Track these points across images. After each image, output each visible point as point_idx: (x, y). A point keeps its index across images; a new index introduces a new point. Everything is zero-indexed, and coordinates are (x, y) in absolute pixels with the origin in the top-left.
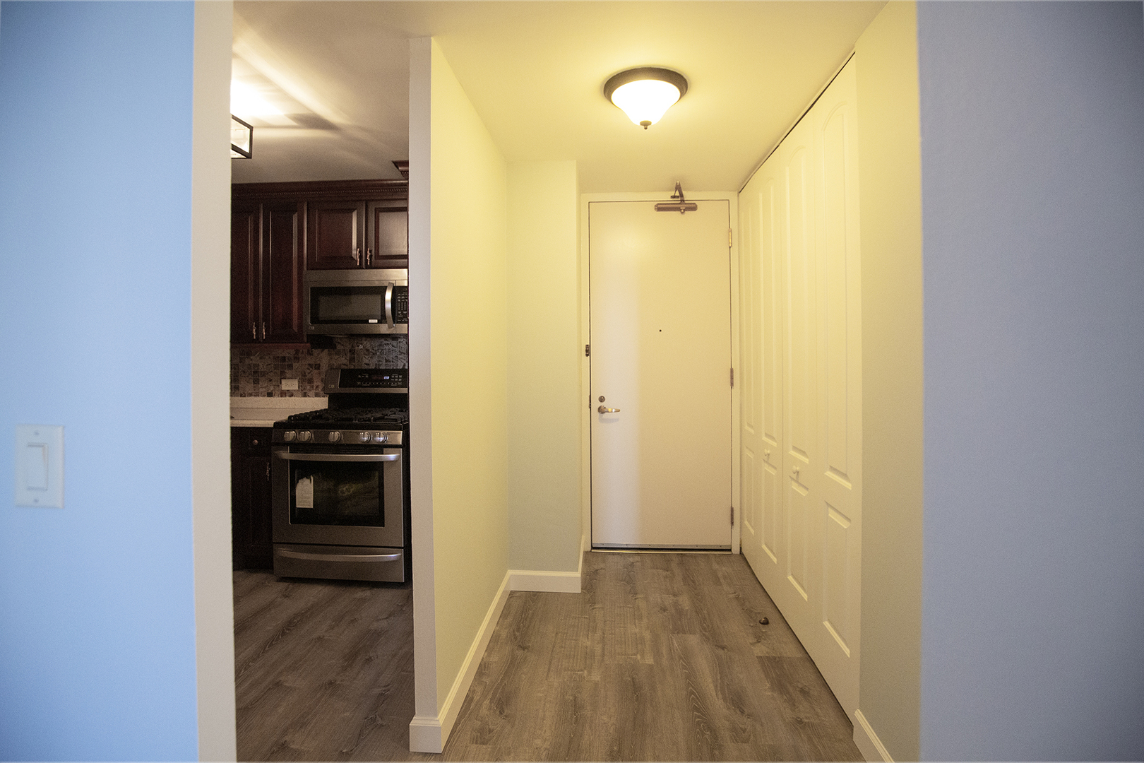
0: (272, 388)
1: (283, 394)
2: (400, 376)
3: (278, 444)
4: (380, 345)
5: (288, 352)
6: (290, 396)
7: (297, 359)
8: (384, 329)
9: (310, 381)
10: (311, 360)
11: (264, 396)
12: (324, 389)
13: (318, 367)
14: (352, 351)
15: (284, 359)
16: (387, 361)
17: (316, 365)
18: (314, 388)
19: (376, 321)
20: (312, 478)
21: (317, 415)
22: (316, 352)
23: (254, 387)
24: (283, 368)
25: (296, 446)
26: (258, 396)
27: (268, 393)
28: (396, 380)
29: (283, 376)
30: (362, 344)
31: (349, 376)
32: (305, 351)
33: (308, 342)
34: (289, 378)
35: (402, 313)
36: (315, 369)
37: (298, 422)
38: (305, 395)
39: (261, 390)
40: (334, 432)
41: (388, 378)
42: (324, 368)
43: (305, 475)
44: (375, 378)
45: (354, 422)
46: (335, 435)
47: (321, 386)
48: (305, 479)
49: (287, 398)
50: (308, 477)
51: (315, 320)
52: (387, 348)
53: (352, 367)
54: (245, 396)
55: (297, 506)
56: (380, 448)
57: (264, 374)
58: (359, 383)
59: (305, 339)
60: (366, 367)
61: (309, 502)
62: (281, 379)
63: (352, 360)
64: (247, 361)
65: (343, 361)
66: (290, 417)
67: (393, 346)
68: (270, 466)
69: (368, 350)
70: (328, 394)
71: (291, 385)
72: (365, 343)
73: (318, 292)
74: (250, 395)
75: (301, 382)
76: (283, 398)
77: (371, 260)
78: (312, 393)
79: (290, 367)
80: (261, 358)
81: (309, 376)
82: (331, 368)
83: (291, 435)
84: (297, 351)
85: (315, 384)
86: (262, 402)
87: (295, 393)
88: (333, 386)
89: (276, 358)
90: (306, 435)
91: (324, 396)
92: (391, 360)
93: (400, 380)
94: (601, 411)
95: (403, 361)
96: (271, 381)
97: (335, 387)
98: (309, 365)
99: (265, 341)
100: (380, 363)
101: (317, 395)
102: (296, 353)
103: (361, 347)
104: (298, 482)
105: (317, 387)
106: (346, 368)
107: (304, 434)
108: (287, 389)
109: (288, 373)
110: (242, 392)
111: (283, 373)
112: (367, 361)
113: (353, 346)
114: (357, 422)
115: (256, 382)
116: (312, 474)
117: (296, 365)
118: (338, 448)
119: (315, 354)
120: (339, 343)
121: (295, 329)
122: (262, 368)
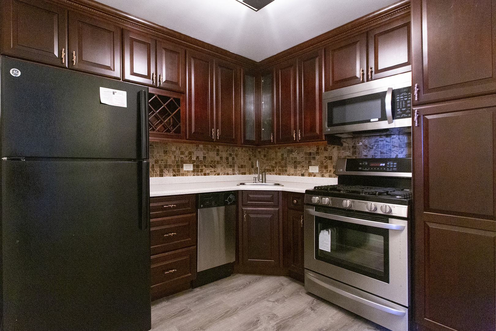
0: (304, 171)
1: (310, 175)
2: (395, 164)
3: (308, 204)
4: (376, 142)
5: (313, 150)
6: (314, 176)
7: (317, 153)
8: (384, 125)
9: (326, 167)
10: (326, 154)
11: (300, 176)
12: (334, 173)
13: (331, 158)
14: (354, 147)
15: (310, 154)
16: (381, 153)
17: (329, 157)
18: (329, 171)
19: (377, 119)
20: (330, 231)
21: (333, 188)
22: (329, 149)
23: (294, 170)
24: (310, 160)
25: (319, 207)
26: (297, 175)
27: (302, 174)
28: (392, 166)
29: (310, 164)
30: (361, 142)
31: (353, 164)
32: (323, 148)
33: (325, 140)
34: (313, 165)
35: (401, 111)
36: (329, 160)
37: (320, 191)
38: (323, 176)
39: (298, 172)
40: (347, 200)
41: (384, 165)
42: (335, 158)
43: (325, 228)
44: (372, 165)
45: (361, 194)
46: (347, 203)
47: (333, 170)
48: (325, 230)
49: (312, 177)
50: (328, 230)
51: (331, 124)
52: (382, 143)
53: (354, 158)
54: (290, 175)
55: (320, 248)
56: (386, 218)
57: (300, 163)
58: (360, 168)
59: (324, 138)
60: (365, 157)
61: (328, 247)
62: (309, 166)
63: (354, 153)
64: (291, 155)
65: (348, 154)
66: (315, 187)
67: (386, 142)
68: (303, 218)
69: (366, 146)
70: (337, 175)
71: (314, 169)
72: (364, 140)
73: (333, 105)
74: (293, 175)
75: (321, 168)
76: (310, 177)
77: (371, 75)
78: (328, 174)
79: (314, 158)
80: (298, 153)
81: (325, 164)
82: (339, 158)
83: (316, 199)
84: (318, 149)
85: (329, 169)
86: (299, 178)
87: (316, 175)
88: (341, 170)
89: (306, 153)
90: (326, 200)
91: (334, 177)
92: (385, 152)
93: (395, 166)
95: (396, 152)
96: (303, 167)
97: (343, 170)
98: (326, 157)
99: (300, 141)
100: (376, 155)
101: (330, 176)
102: (317, 150)
103: (361, 144)
104: (320, 232)
105: (330, 171)
106: (350, 158)
107: (325, 200)
108: (312, 172)
109: (313, 162)
110: (288, 173)
111: (310, 162)
112: (365, 153)
113: (354, 144)
114: (364, 194)
115: (295, 167)
116: (330, 227)
117: (317, 157)
118: (350, 212)
119: (329, 150)
120: (344, 142)
121: (318, 132)
122: (299, 159)
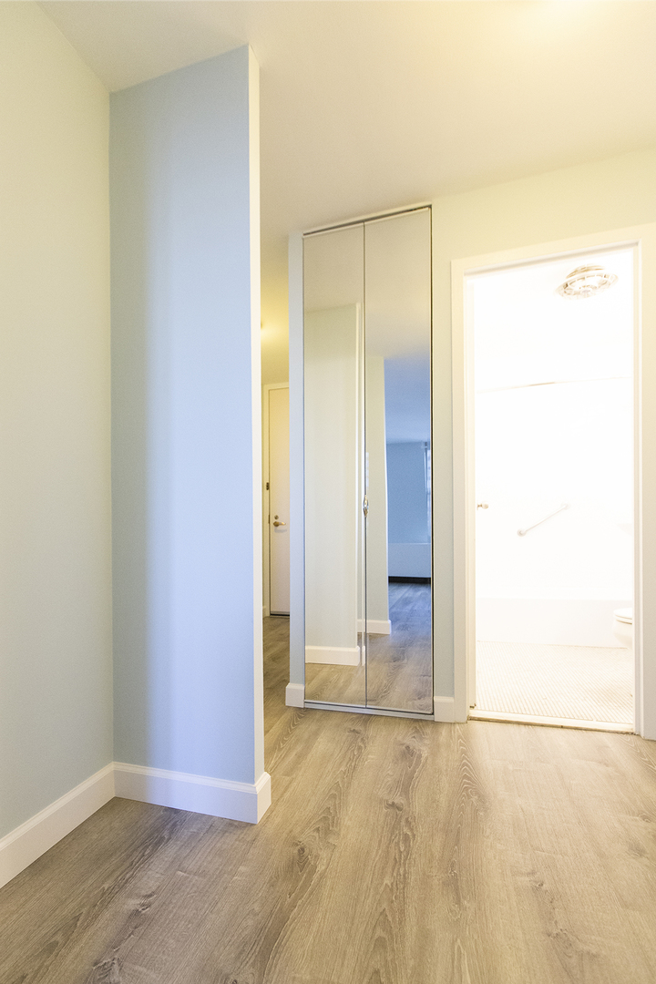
94: (276, 525)
